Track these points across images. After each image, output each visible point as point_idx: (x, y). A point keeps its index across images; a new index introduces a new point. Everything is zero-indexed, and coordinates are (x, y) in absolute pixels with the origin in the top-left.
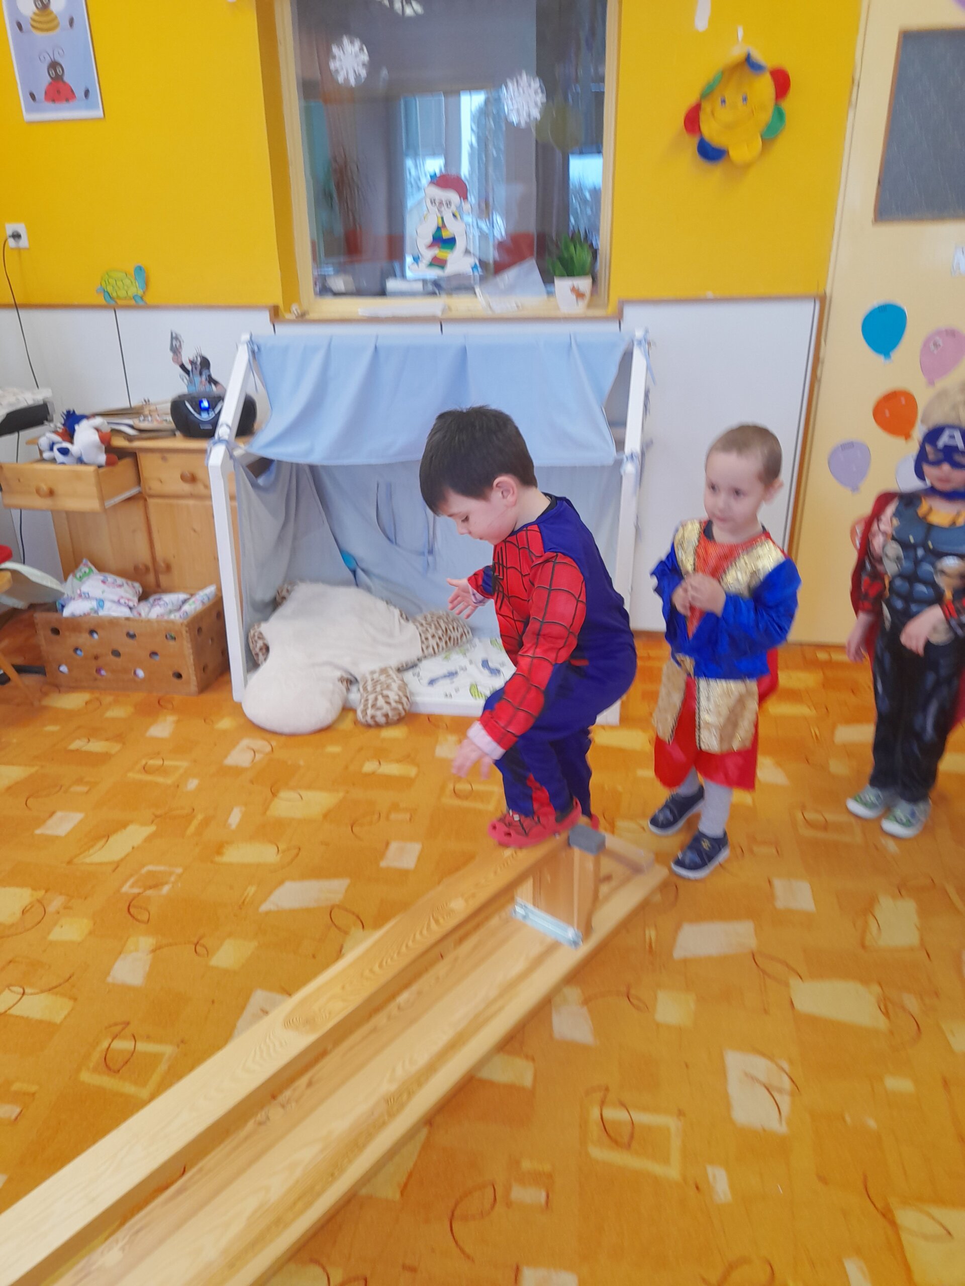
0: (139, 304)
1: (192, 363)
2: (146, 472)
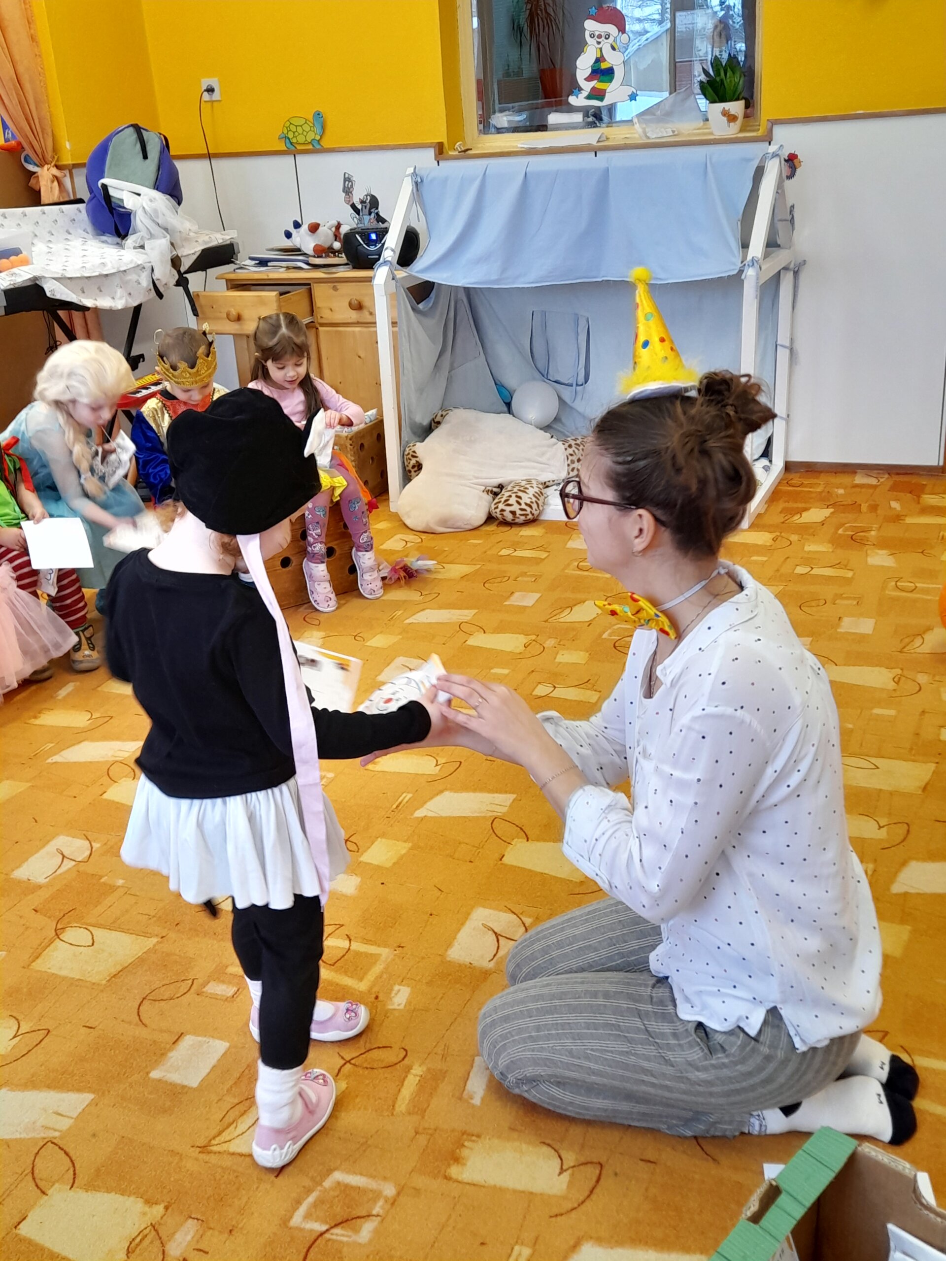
1: (362, 203)
2: (319, 302)
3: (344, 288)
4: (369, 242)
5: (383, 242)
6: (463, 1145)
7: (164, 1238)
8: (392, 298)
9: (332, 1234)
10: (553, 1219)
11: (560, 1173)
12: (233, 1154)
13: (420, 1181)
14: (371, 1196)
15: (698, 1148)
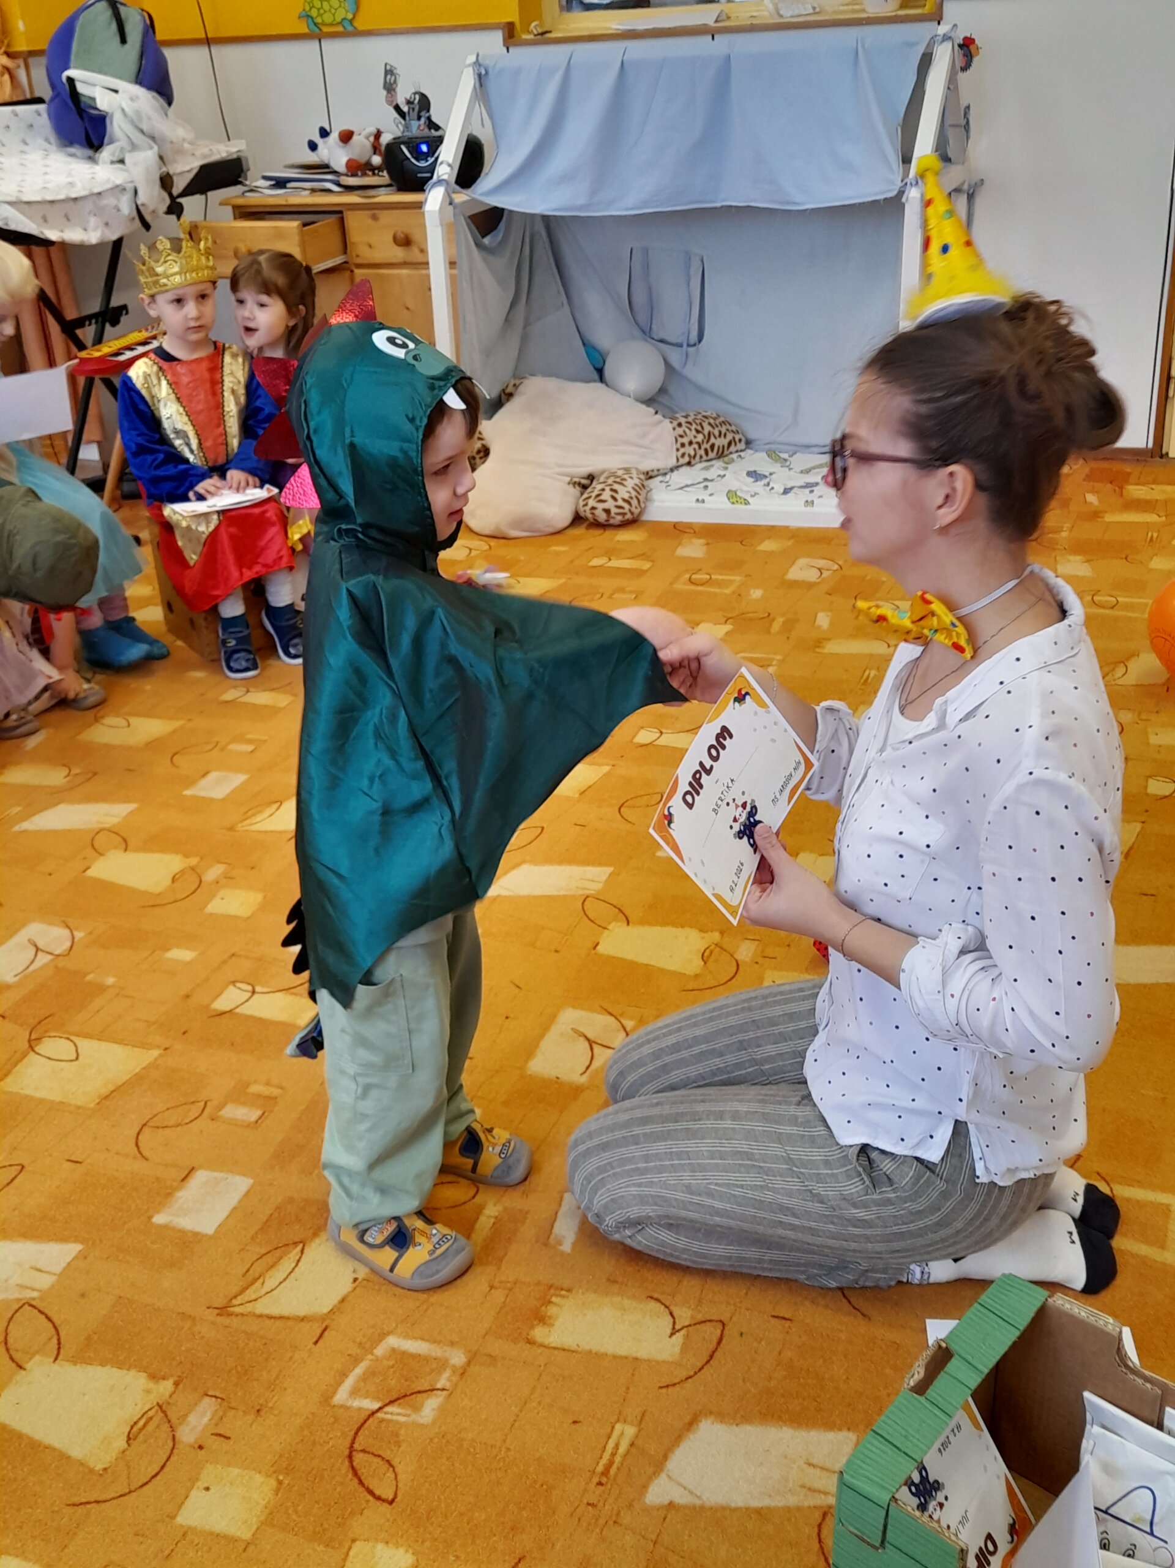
0: (349, 31)
1: (409, 102)
2: (355, 235)
3: (387, 218)
4: (419, 155)
5: (436, 155)
6: (550, 1302)
7: (174, 1420)
8: (449, 229)
9: (385, 1413)
10: (664, 1391)
11: (672, 1335)
12: (261, 1316)
13: (497, 1346)
14: (434, 1366)
15: (844, 1300)
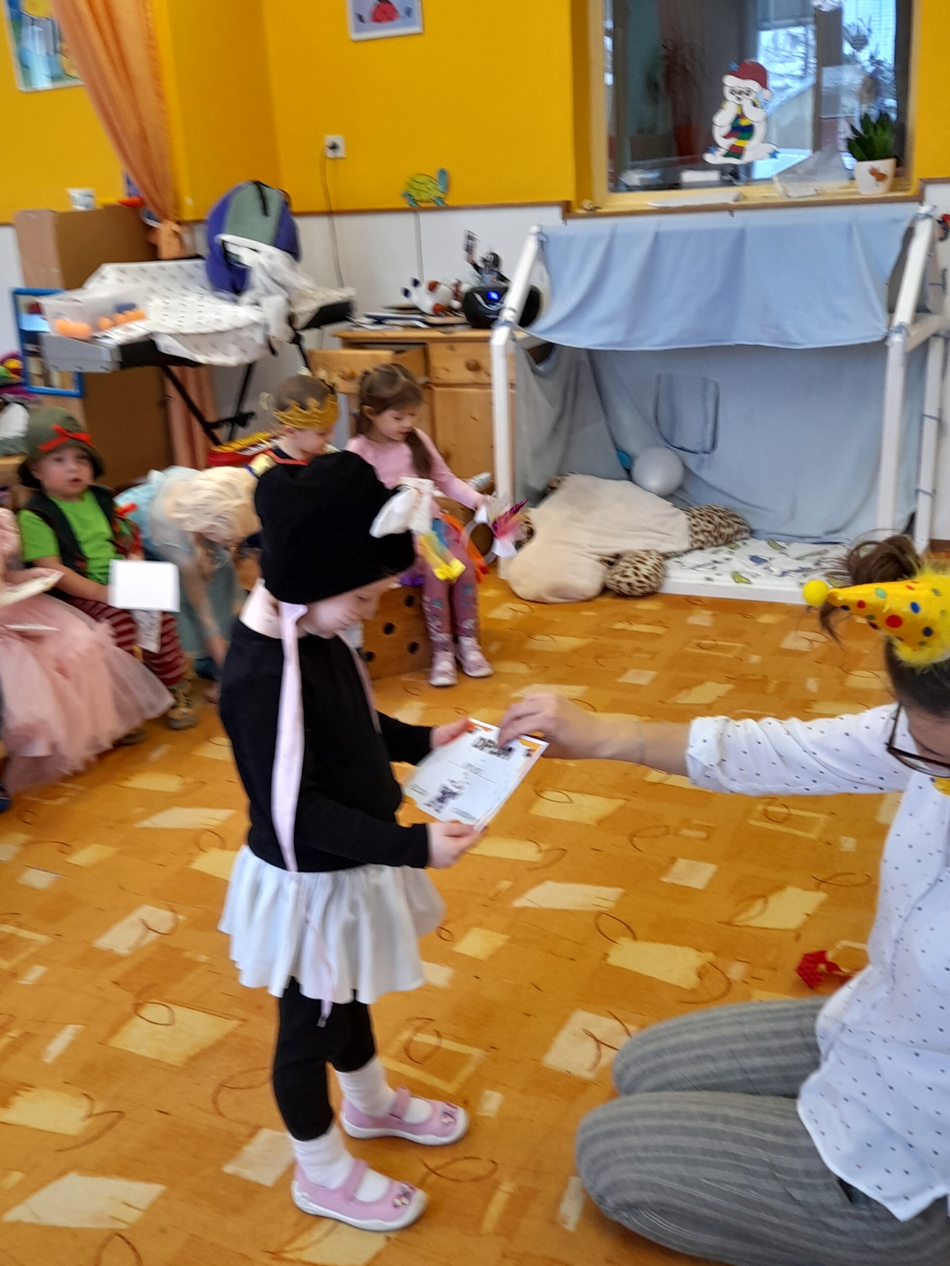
1: (484, 261)
2: (436, 361)
3: (462, 349)
4: (489, 301)
5: (503, 301)
8: (511, 358)
